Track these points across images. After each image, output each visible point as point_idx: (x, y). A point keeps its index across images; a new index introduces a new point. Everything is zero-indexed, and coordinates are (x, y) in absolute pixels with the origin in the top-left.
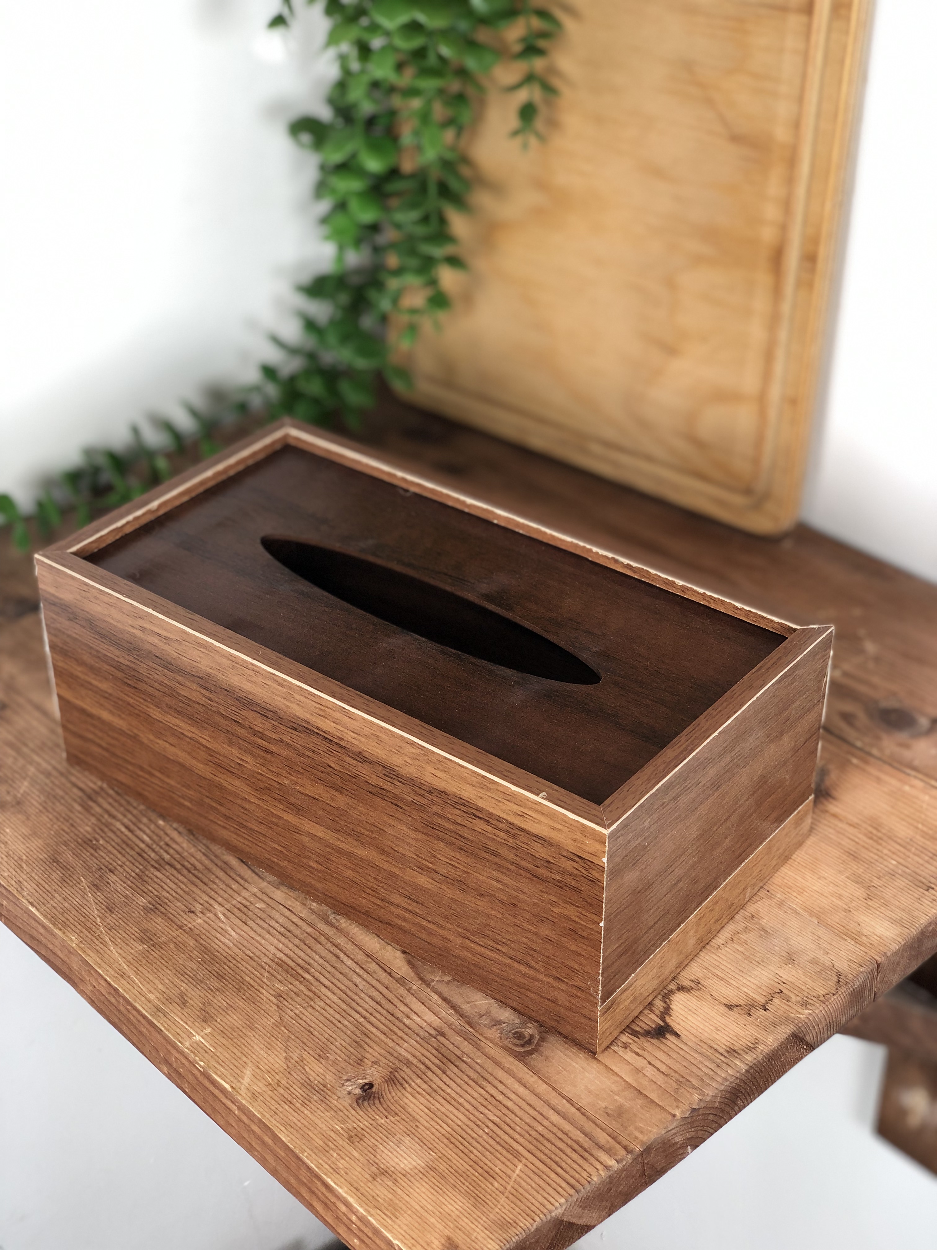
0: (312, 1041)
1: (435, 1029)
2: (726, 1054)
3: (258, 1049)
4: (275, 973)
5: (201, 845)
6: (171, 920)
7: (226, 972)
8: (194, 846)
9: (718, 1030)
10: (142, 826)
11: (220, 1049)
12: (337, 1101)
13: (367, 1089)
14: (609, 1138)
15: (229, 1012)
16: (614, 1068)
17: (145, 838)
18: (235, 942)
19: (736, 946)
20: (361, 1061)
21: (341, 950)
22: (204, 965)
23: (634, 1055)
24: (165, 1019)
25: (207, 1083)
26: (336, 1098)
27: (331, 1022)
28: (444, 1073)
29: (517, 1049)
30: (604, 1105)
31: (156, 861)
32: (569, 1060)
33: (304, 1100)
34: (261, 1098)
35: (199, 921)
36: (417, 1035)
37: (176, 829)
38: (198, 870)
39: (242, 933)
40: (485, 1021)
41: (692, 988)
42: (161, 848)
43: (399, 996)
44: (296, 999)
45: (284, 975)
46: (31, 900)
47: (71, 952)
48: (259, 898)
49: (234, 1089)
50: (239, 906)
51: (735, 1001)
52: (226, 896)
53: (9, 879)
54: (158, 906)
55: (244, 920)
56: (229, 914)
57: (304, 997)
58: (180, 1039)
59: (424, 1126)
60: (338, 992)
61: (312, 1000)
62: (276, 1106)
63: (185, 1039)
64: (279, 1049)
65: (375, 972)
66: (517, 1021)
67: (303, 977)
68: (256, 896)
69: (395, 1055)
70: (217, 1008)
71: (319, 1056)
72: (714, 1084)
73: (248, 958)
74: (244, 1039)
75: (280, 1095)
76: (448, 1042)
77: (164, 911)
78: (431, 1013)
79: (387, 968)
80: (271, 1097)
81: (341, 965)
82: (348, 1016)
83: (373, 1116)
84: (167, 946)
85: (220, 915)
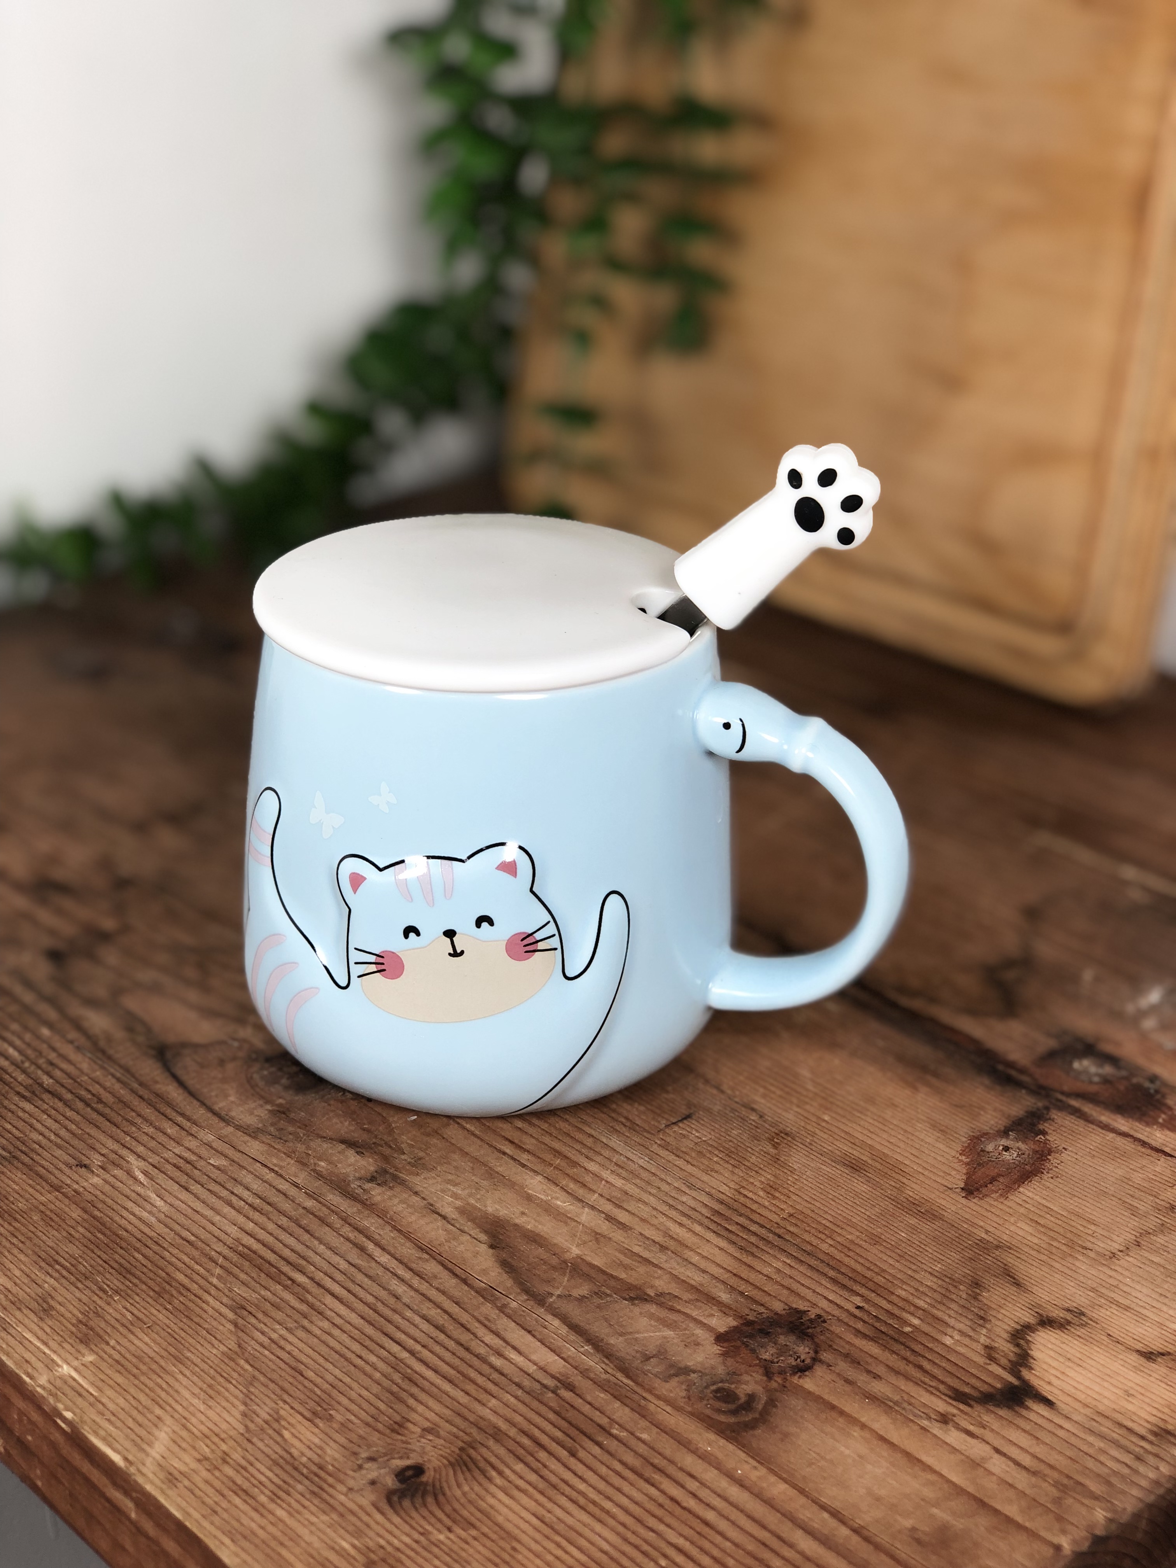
0: (300, 1387)
1: (553, 1377)
3: (187, 1395)
4: (236, 1271)
5: (116, 1067)
6: (41, 1177)
7: (138, 1264)
8: (103, 1068)
9: (1129, 1395)
10: (8, 1035)
11: (109, 1392)
12: (346, 1495)
13: (410, 1478)
15: (137, 1331)
16: (924, 1458)
17: (11, 1051)
18: (162, 1217)
19: (1146, 1254)
20: (400, 1425)
21: (369, 1238)
22: (96, 1250)
23: (964, 1436)
25: (78, 1460)
26: (345, 1490)
28: (573, 1454)
29: (722, 1418)
30: (908, 1523)
31: (26, 1087)
32: (831, 1442)
33: (276, 1490)
34: (186, 1483)
36: (518, 1385)
37: (71, 1042)
38: (105, 1103)
39: (177, 1203)
40: (654, 1367)
41: (1070, 1322)
42: (39, 1068)
43: (482, 1319)
44: (272, 1314)
45: (254, 1272)
48: (218, 1151)
49: (132, 1464)
50: (176, 1160)
51: (1157, 1345)
52: (153, 1144)
54: (19, 1153)
55: (183, 1184)
56: (154, 1172)
57: (289, 1311)
58: (30, 1370)
59: (530, 1550)
60: (360, 1306)
61: (306, 1318)
62: (216, 1499)
63: (40, 1370)
64: (231, 1398)
65: (435, 1277)
66: (721, 1370)
67: (290, 1279)
68: (211, 1147)
69: (471, 1419)
70: (113, 1322)
71: (314, 1413)
72: (1135, 1492)
73: (185, 1242)
74: (162, 1378)
75: (225, 1480)
76: (580, 1401)
77: (30, 1162)
78: (547, 1349)
79: (458, 1271)
80: (207, 1482)
81: (368, 1262)
82: (378, 1348)
83: (421, 1526)
84: (25, 1216)
85: (138, 1173)
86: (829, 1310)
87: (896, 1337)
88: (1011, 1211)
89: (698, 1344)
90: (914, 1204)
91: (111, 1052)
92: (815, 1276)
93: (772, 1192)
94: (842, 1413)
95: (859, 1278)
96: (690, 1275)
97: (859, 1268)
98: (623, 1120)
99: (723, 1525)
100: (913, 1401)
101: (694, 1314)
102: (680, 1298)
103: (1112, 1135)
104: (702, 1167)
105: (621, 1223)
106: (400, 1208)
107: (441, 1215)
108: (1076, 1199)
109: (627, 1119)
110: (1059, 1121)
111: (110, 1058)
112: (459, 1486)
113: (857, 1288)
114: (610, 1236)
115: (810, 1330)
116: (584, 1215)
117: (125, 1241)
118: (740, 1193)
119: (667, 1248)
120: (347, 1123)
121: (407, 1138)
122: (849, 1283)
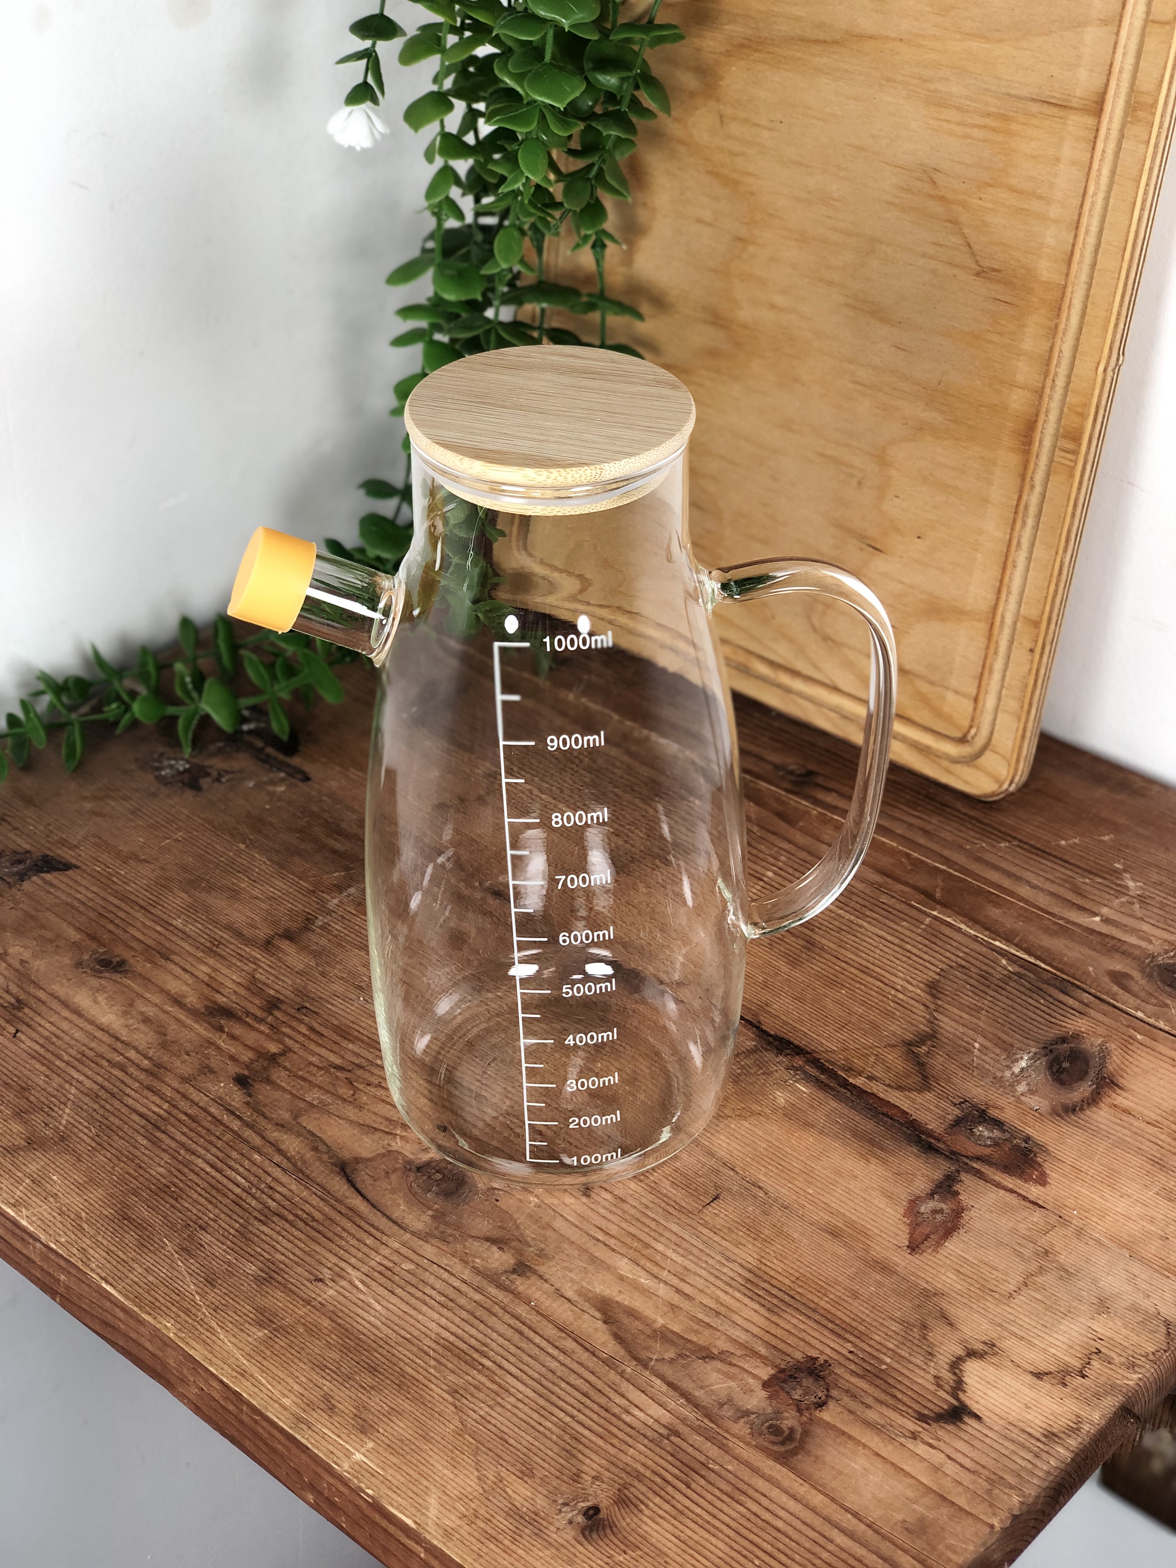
0: (508, 1452)
1: (665, 1426)
2: (1043, 1439)
3: (441, 1468)
4: (443, 1361)
5: (315, 1186)
6: (294, 1293)
7: (379, 1363)
9: (1028, 1408)
10: (232, 1163)
11: (390, 1471)
12: (557, 1533)
13: (593, 1516)
14: (915, 1562)
15: (394, 1419)
16: (905, 1467)
17: (239, 1179)
18: (383, 1319)
19: (1032, 1293)
20: (578, 1476)
21: (524, 1323)
22: (349, 1354)
23: (927, 1448)
24: (310, 1432)
25: (377, 1518)
26: (555, 1529)
27: (528, 1424)
28: (689, 1487)
29: (776, 1448)
30: (900, 1517)
31: (259, 1212)
32: (846, 1460)
33: (514, 1535)
34: (457, 1536)
35: (331, 1292)
36: (644, 1436)
37: (278, 1166)
38: (317, 1221)
39: (391, 1306)
40: (727, 1412)
41: (986, 1353)
42: (263, 1192)
43: (611, 1384)
44: (477, 1395)
45: (455, 1361)
46: (103, 1275)
47: (167, 1343)
48: (405, 1257)
49: (419, 1525)
50: (380, 1268)
51: (1043, 1367)
52: (360, 1255)
53: (69, 1246)
54: (273, 1274)
55: (390, 1289)
56: (368, 1280)
57: (487, 1391)
58: (335, 1459)
59: (676, 1562)
60: (531, 1382)
61: (498, 1395)
63: (342, 1458)
64: (467, 1466)
65: (574, 1352)
66: (769, 1410)
68: (400, 1253)
69: (620, 1466)
70: (376, 1413)
71: (522, 1472)
72: (1035, 1481)
73: (405, 1340)
74: (419, 1455)
75: (481, 1531)
76: (685, 1444)
77: (283, 1281)
78: (657, 1405)
79: (588, 1346)
80: (470, 1534)
81: (527, 1344)
82: (550, 1415)
83: (606, 1550)
84: (294, 1329)
85: (357, 1283)
86: (831, 1355)
87: (877, 1373)
88: (941, 1263)
89: (752, 1391)
90: (878, 1262)
91: (308, 1172)
92: (820, 1328)
93: (782, 1259)
94: (850, 1437)
95: (848, 1328)
96: (738, 1334)
97: (847, 1320)
98: (672, 1203)
99: (789, 1531)
100: (893, 1423)
101: (746, 1366)
102: (734, 1354)
103: (1002, 1192)
104: (733, 1242)
105: (686, 1295)
106: (538, 1295)
107: (567, 1299)
108: (983, 1249)
109: (675, 1202)
110: (967, 1182)
111: (308, 1177)
112: (624, 1519)
113: (847, 1336)
114: (681, 1306)
115: (822, 1373)
116: (661, 1290)
117: (365, 1343)
118: (762, 1262)
119: (720, 1314)
120: (486, 1223)
121: (530, 1231)
122: (842, 1333)
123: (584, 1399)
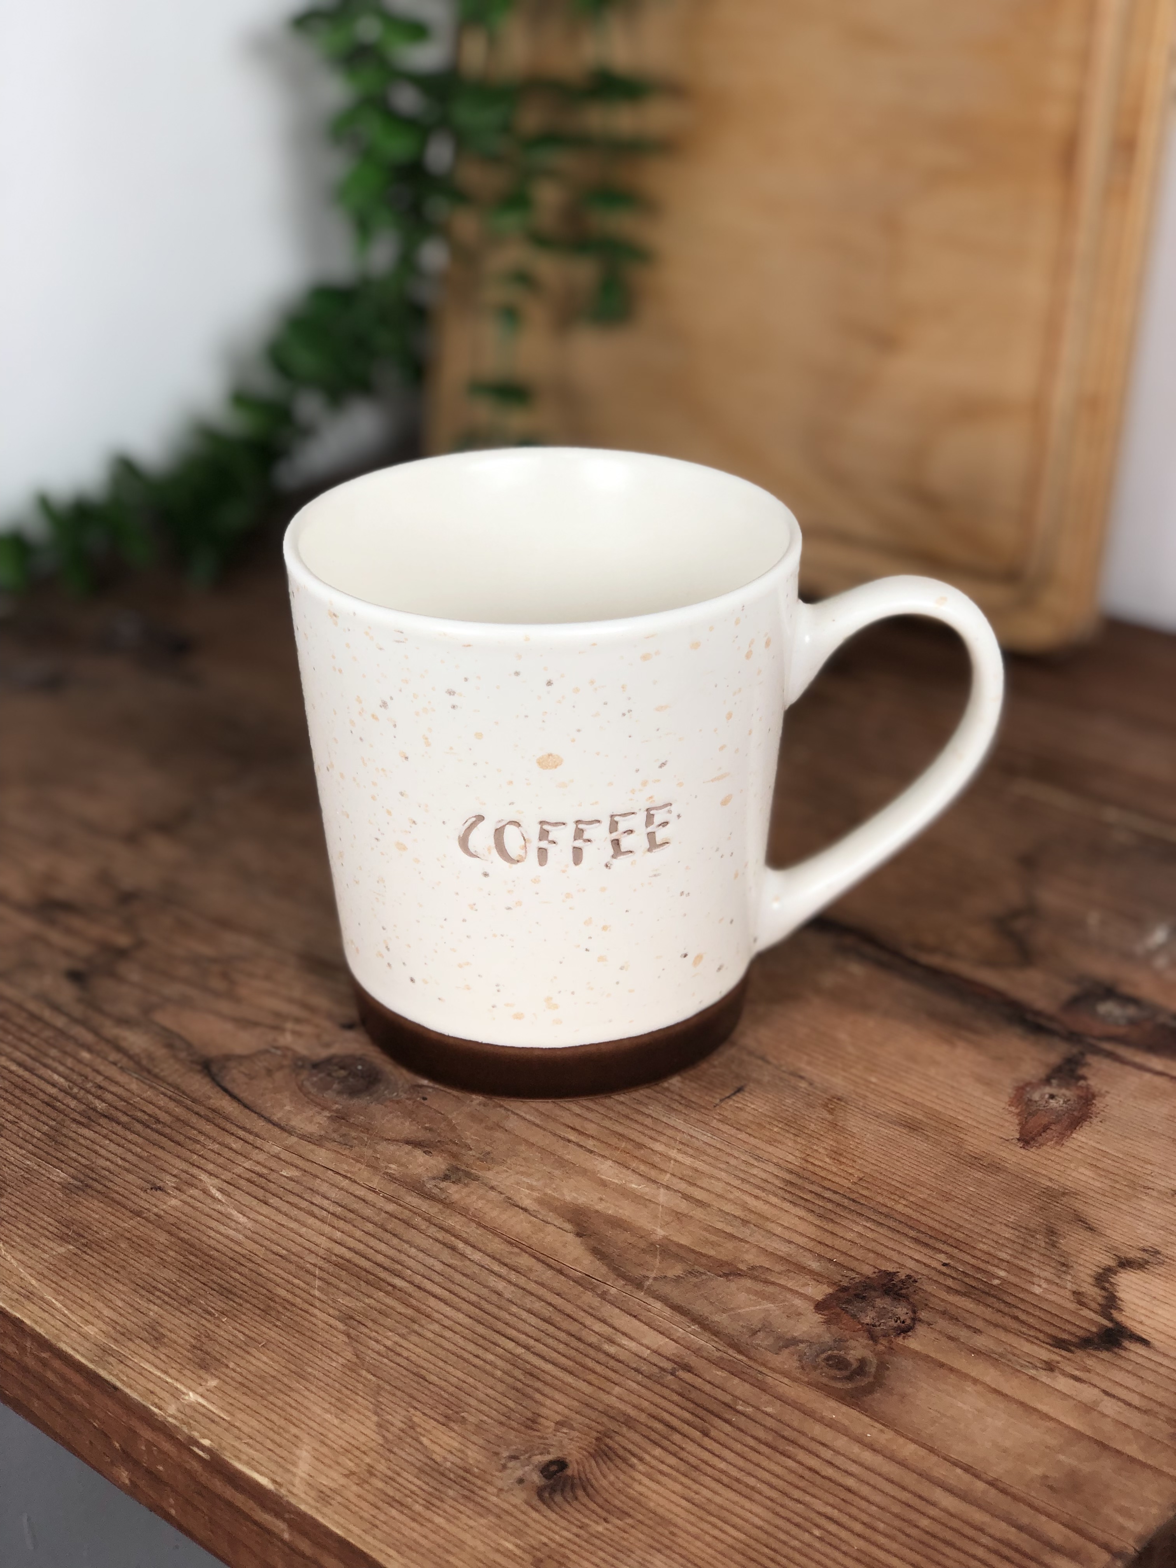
0: (426, 1392)
1: (668, 1359)
3: (319, 1411)
4: (333, 1280)
5: (165, 1085)
6: (119, 1203)
7: (237, 1283)
8: (151, 1087)
10: (49, 1062)
11: (240, 1415)
12: (498, 1496)
13: (557, 1472)
15: (253, 1351)
16: (1039, 1406)
17: (56, 1078)
18: (249, 1233)
20: (534, 1422)
21: (457, 1237)
22: (192, 1273)
23: (1072, 1381)
24: (121, 1367)
25: (218, 1485)
26: (495, 1490)
27: (459, 1357)
28: (706, 1434)
29: (839, 1385)
30: (1038, 1471)
31: (80, 1114)
32: (948, 1399)
33: (429, 1498)
34: (339, 1499)
35: (174, 1202)
36: (637, 1370)
37: (115, 1064)
38: (163, 1123)
39: (261, 1218)
40: (763, 1340)
41: (1147, 1262)
42: (88, 1092)
43: (587, 1308)
44: (382, 1322)
45: (353, 1281)
48: (287, 1163)
49: (280, 1485)
50: (248, 1175)
52: (221, 1160)
54: (91, 1181)
55: (262, 1198)
56: (230, 1188)
57: (398, 1318)
58: (156, 1401)
59: (688, 1533)
60: (465, 1306)
61: (414, 1322)
62: (373, 1513)
63: (166, 1399)
64: (362, 1410)
65: (531, 1270)
66: (827, 1338)
67: (392, 1285)
68: (280, 1159)
69: (600, 1409)
70: (226, 1344)
71: (446, 1417)
73: (277, 1257)
74: (289, 1396)
75: (377, 1493)
76: (700, 1380)
77: (105, 1188)
78: (656, 1333)
79: (552, 1262)
80: (359, 1496)
81: (462, 1261)
82: (493, 1346)
83: (578, 1520)
84: (113, 1245)
85: (214, 1191)
86: (917, 1270)
87: (987, 1290)
88: (1069, 1157)
89: (800, 1314)
90: (976, 1158)
91: (157, 1070)
92: (896, 1237)
93: (837, 1157)
94: (951, 1370)
95: (939, 1236)
96: (777, 1246)
97: (937, 1226)
98: (677, 1097)
99: (865, 1490)
100: (1015, 1351)
101: (790, 1284)
102: (771, 1270)
103: (1147, 1076)
104: (765, 1138)
105: (698, 1201)
106: (480, 1204)
107: (522, 1209)
108: (1128, 1140)
109: (680, 1096)
110: (1096, 1065)
111: (156, 1076)
112: (605, 1477)
113: (939, 1246)
114: (691, 1214)
115: (903, 1291)
116: (661, 1196)
117: (219, 1261)
118: (807, 1161)
119: (748, 1222)
120: (407, 1124)
121: (470, 1134)
122: (931, 1242)
123: (545, 1326)
